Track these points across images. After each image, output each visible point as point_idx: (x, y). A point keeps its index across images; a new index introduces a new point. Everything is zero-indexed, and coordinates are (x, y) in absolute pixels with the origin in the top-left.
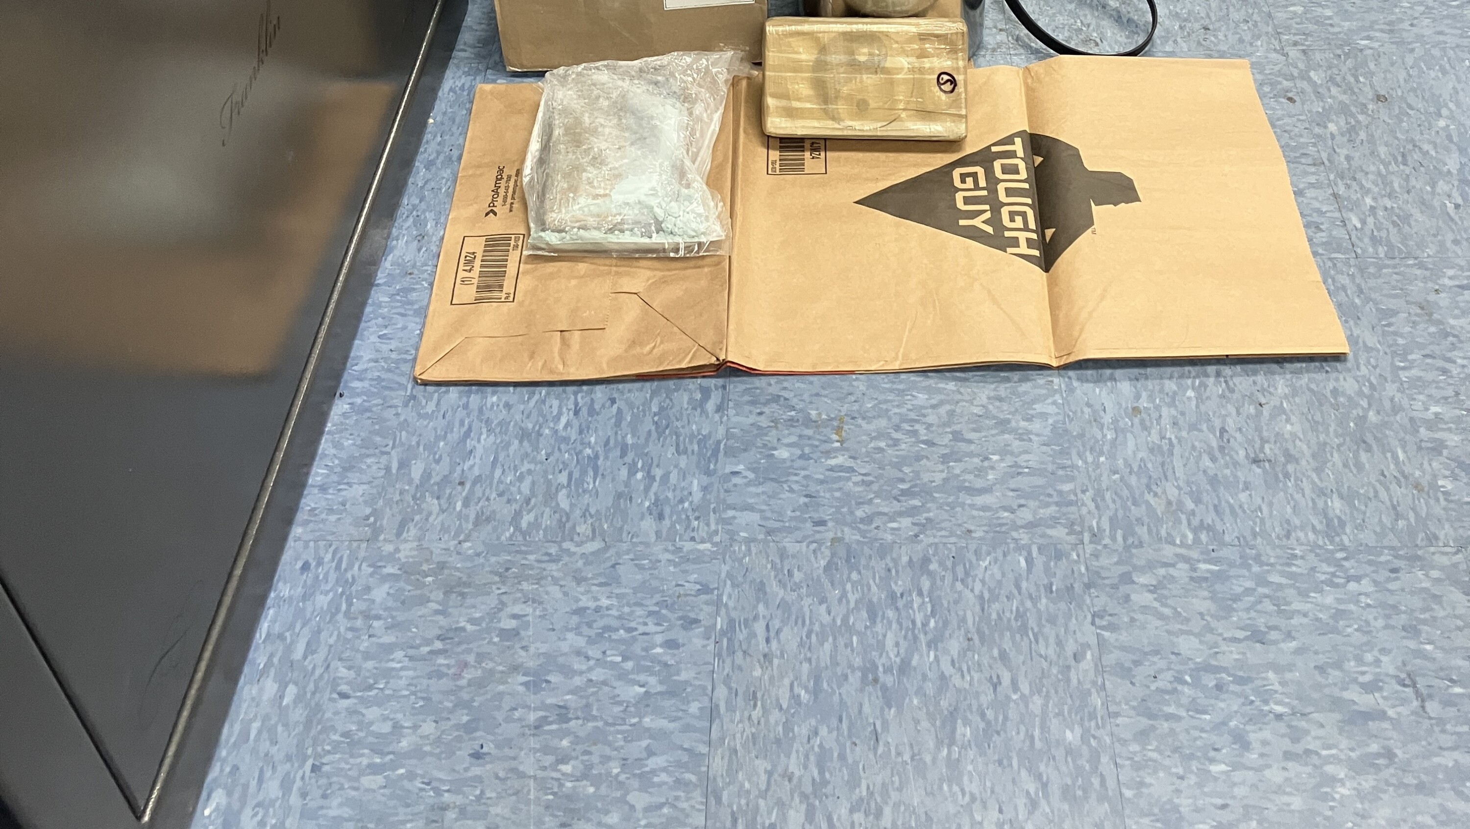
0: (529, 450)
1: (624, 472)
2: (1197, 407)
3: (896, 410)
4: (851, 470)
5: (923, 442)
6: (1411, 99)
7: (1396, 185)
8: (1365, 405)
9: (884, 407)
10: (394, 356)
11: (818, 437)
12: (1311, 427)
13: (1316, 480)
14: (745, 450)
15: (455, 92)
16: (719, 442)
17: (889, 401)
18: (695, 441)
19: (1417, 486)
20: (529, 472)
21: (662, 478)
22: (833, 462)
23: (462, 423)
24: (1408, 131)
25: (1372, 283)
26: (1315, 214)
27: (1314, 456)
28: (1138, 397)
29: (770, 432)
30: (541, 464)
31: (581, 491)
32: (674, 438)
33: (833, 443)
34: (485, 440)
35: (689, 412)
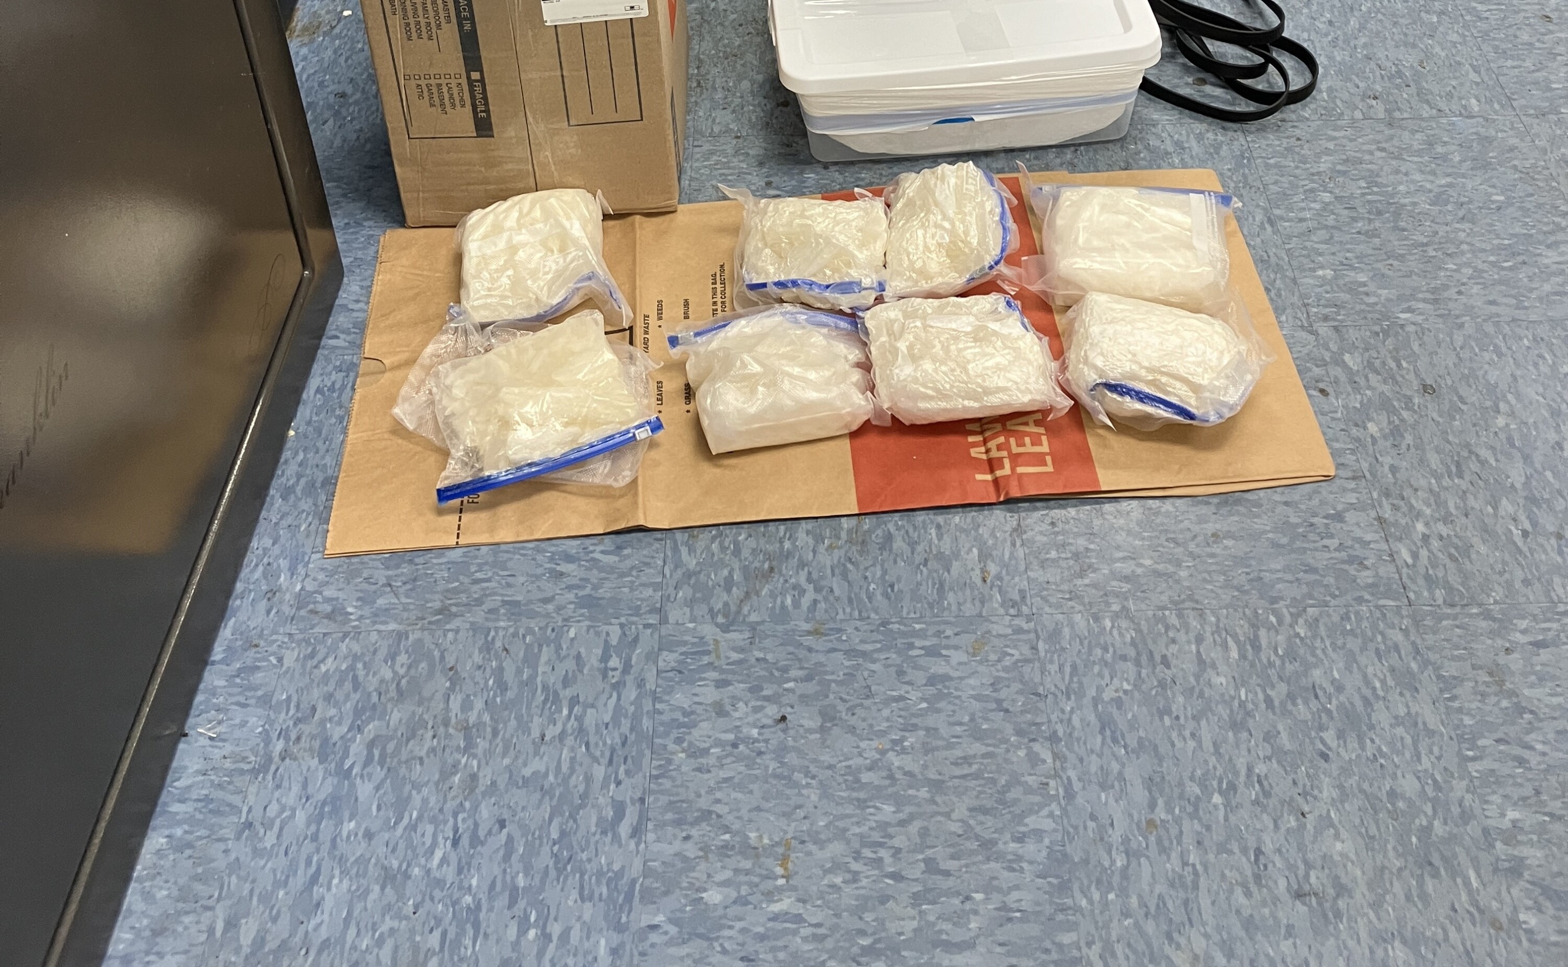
0: (393, 899)
1: (512, 933)
2: (1226, 819)
3: (856, 829)
4: (799, 919)
5: (889, 874)
6: (1464, 391)
7: (1451, 505)
8: (1430, 812)
9: (840, 824)
10: (228, 764)
11: (758, 870)
12: (1366, 844)
13: (1375, 920)
14: (666, 893)
15: (323, 394)
16: (634, 882)
17: (848, 816)
18: (604, 881)
19: (1496, 925)
20: (392, 931)
21: (561, 937)
22: (776, 908)
23: (309, 862)
24: (1462, 432)
25: (1430, 639)
26: (1357, 546)
27: (1370, 885)
28: (1152, 806)
29: (698, 864)
30: (407, 918)
31: (456, 958)
32: (578, 875)
33: (776, 878)
34: (337, 886)
35: (597, 837)
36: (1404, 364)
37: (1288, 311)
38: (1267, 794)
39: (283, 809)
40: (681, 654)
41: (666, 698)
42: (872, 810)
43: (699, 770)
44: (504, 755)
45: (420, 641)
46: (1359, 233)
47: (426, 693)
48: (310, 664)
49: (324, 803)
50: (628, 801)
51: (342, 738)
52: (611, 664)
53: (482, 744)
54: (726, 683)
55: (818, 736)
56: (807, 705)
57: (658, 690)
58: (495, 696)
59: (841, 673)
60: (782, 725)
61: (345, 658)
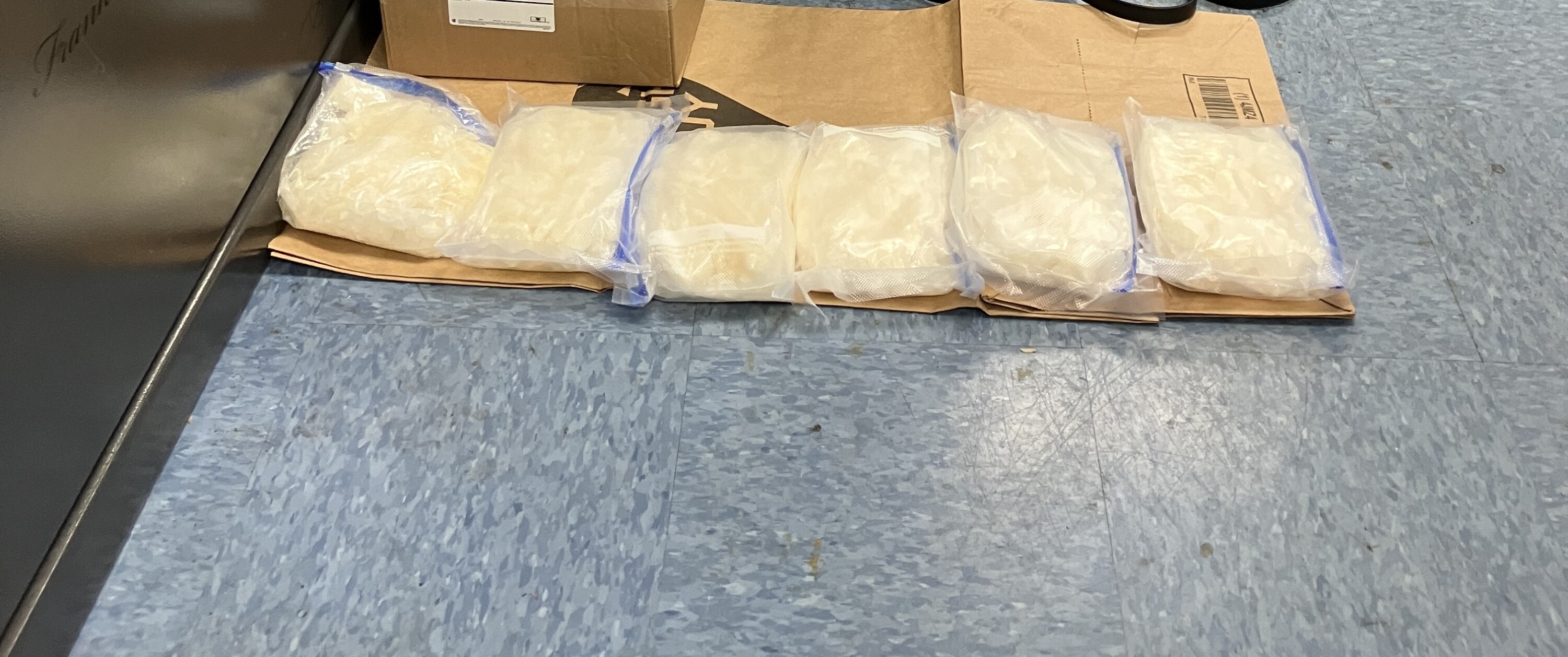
0: (399, 571)
1: (521, 609)
2: (1287, 546)
3: (890, 535)
4: (826, 615)
5: (923, 580)
6: (1535, 172)
7: (1525, 273)
8: (1506, 552)
9: (875, 529)
10: (238, 437)
11: (785, 567)
12: (1438, 580)
14: (687, 582)
16: (653, 569)
17: (882, 522)
18: (622, 567)
20: (396, 600)
21: (572, 616)
22: (803, 603)
23: (314, 530)
24: (1534, 209)
25: (1505, 393)
26: (1425, 305)
27: (1443, 618)
28: (1208, 531)
29: (722, 557)
30: (413, 589)
31: (461, 629)
32: (594, 560)
33: (804, 576)
34: (342, 554)
35: (616, 526)
36: (1472, 146)
37: (1350, 93)
38: (1331, 527)
39: (292, 481)
40: (713, 363)
41: (695, 402)
42: (908, 518)
43: (727, 470)
44: (524, 445)
45: (445, 337)
46: (1421, 29)
47: (448, 383)
48: (330, 351)
49: (334, 477)
50: (651, 494)
51: (357, 419)
52: (641, 368)
53: (501, 434)
54: (759, 392)
55: (853, 446)
56: (843, 416)
57: (688, 394)
58: (518, 391)
59: (879, 390)
60: (816, 434)
61: (367, 348)
